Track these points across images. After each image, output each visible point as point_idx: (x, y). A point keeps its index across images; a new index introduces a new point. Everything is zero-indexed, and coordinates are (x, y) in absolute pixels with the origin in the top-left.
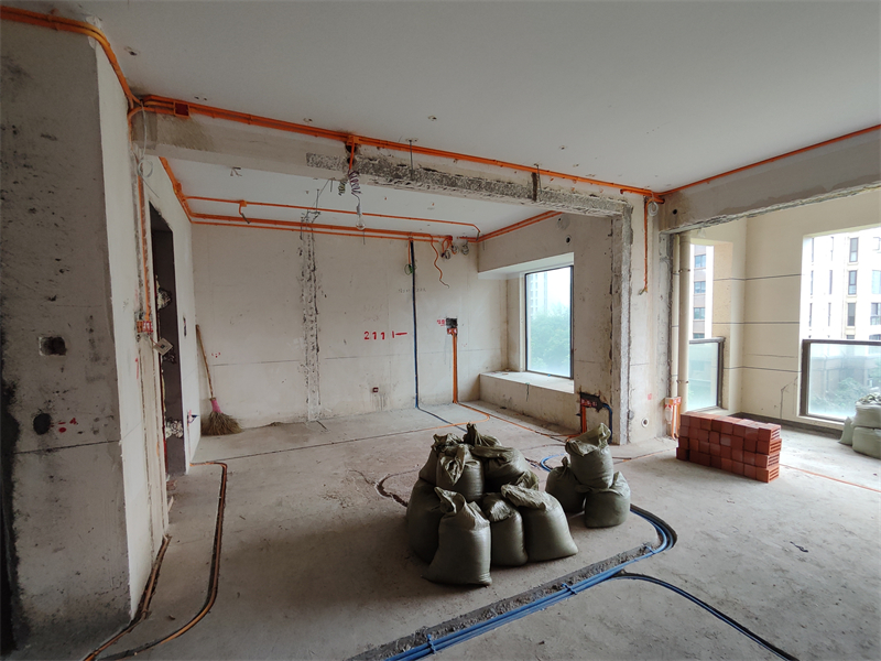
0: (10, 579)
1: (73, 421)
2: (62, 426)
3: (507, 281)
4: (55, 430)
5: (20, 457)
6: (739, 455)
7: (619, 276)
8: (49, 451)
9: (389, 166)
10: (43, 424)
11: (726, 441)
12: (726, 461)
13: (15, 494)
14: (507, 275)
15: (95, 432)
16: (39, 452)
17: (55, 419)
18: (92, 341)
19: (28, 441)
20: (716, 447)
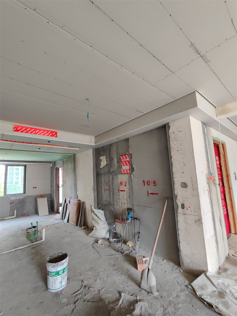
0: (179, 247)
1: (189, 207)
2: (187, 208)
4: (185, 208)
5: (179, 214)
8: (185, 214)
10: (183, 206)
13: (178, 224)
15: (195, 212)
16: (182, 214)
17: (185, 205)
18: (192, 184)
19: (180, 210)
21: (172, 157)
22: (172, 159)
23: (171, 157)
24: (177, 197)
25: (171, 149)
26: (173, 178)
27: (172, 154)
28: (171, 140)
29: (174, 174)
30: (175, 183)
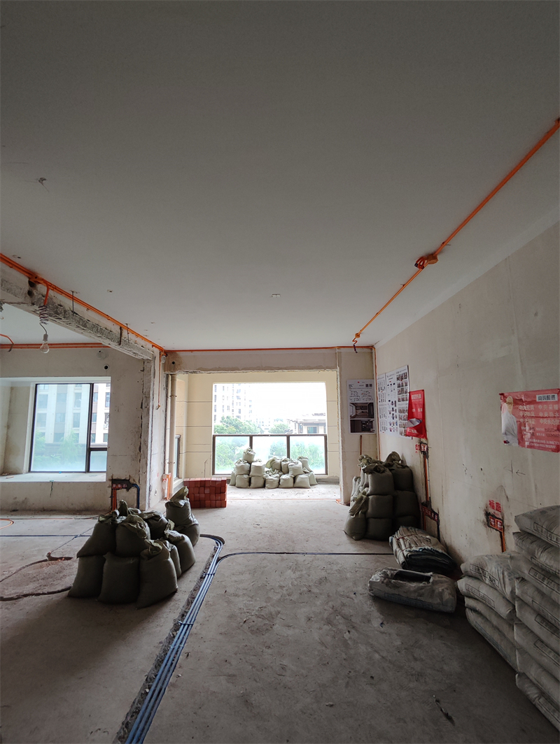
3: (12, 389)
6: (213, 497)
7: (148, 398)
9: (54, 303)
11: (207, 491)
12: (208, 502)
14: (12, 382)
20: (203, 496)
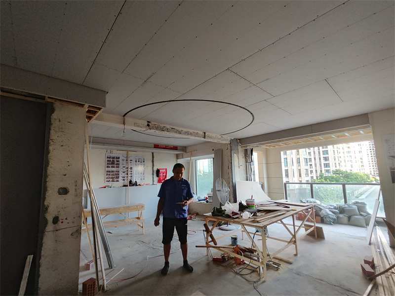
0: (36, 284)
1: (66, 219)
2: (62, 221)
4: (59, 223)
5: (46, 233)
7: (231, 163)
8: (57, 230)
9: (161, 127)
10: (56, 220)
13: (43, 248)
15: (73, 222)
16: (53, 231)
17: (60, 218)
19: (50, 227)
21: (51, 152)
22: (49, 155)
23: (48, 152)
24: (47, 209)
25: (50, 141)
26: (46, 182)
27: (51, 148)
28: (52, 128)
29: (49, 176)
30: (48, 189)
